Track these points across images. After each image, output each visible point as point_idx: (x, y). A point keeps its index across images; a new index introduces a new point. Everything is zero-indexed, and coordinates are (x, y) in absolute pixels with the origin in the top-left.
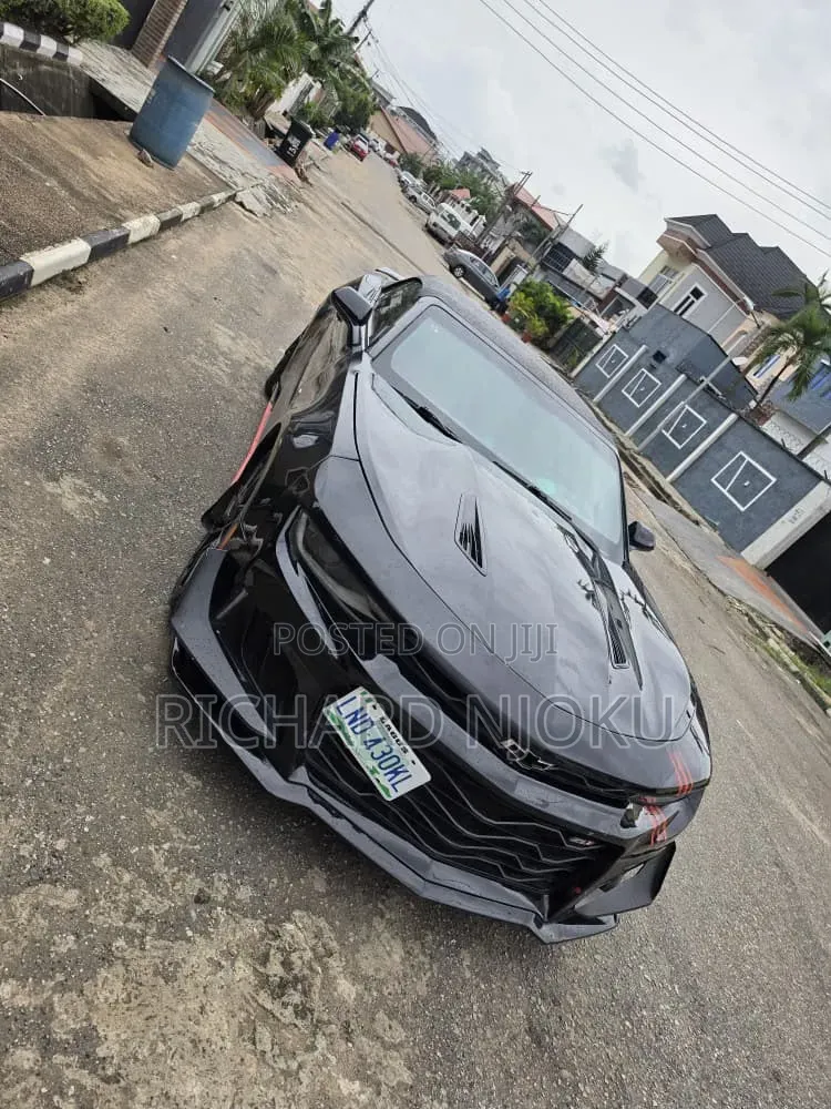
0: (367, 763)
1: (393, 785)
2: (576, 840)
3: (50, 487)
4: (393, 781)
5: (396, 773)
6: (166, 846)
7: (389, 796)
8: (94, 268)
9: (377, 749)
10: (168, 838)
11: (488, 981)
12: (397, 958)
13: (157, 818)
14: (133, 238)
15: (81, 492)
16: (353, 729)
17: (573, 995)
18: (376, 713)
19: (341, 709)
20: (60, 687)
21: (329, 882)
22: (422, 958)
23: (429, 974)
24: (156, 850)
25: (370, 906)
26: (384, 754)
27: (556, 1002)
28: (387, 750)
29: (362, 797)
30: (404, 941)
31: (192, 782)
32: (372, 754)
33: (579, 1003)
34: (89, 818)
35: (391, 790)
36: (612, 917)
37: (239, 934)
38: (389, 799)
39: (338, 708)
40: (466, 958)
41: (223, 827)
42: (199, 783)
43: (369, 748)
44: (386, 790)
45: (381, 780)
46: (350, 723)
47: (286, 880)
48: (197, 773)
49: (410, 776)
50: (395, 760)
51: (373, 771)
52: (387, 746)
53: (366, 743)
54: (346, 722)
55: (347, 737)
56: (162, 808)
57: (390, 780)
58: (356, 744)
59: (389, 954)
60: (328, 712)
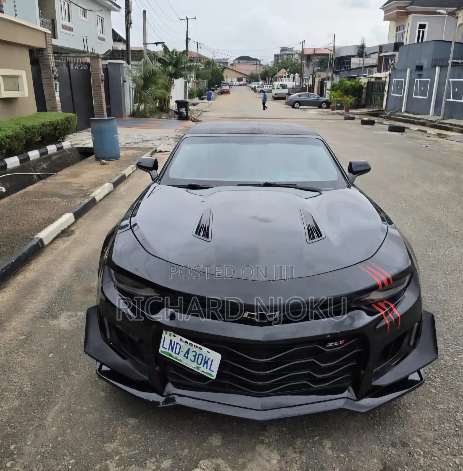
0: (193, 366)
1: (210, 370)
2: (330, 345)
4: (209, 367)
5: (206, 362)
6: (117, 458)
7: (213, 376)
9: (191, 355)
10: (117, 453)
11: (346, 451)
12: (274, 462)
13: (110, 447)
14: (98, 199)
16: (175, 353)
17: (420, 436)
18: (178, 338)
20: (57, 408)
21: (223, 439)
22: (293, 455)
23: (299, 463)
24: (111, 462)
25: (254, 440)
26: (195, 356)
27: (404, 445)
28: (194, 354)
29: (208, 384)
30: (279, 450)
31: (132, 421)
32: (191, 360)
33: (425, 440)
34: (71, 462)
35: (211, 373)
38: (214, 378)
39: (163, 347)
40: (328, 444)
41: (152, 436)
42: (137, 420)
43: (187, 358)
44: (210, 375)
45: (203, 370)
46: (172, 351)
47: (194, 447)
49: (212, 360)
50: (201, 356)
51: (198, 368)
52: (193, 351)
53: (184, 356)
54: (170, 352)
55: (176, 358)
56: (114, 440)
57: (207, 368)
58: (182, 359)
59: (269, 461)
60: (161, 351)
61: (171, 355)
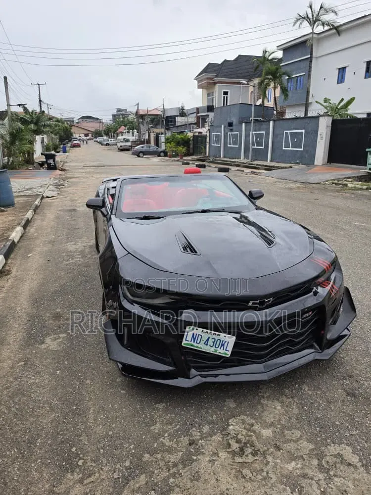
0: (210, 350)
1: (226, 350)
3: (43, 346)
4: (225, 348)
5: (223, 345)
6: (166, 435)
8: (10, 261)
9: (210, 342)
10: (164, 432)
11: (319, 389)
12: (279, 408)
13: (156, 428)
14: (16, 240)
15: (55, 339)
16: (196, 343)
17: (356, 369)
18: (199, 331)
19: (187, 339)
20: (91, 411)
21: (235, 401)
22: (288, 400)
23: (295, 404)
24: (164, 439)
25: (257, 397)
26: (214, 342)
27: (351, 377)
28: (213, 340)
29: (221, 363)
30: (277, 400)
31: (161, 406)
32: (210, 345)
33: (361, 371)
34: (132, 447)
35: (227, 352)
36: (346, 330)
37: (214, 444)
38: (229, 356)
39: (186, 340)
41: (183, 412)
42: (164, 404)
43: (207, 345)
44: (225, 354)
45: (220, 351)
46: (194, 342)
47: (219, 412)
48: (161, 402)
49: (228, 342)
50: (219, 341)
51: (216, 351)
52: (212, 339)
53: (205, 344)
54: (192, 342)
55: (197, 347)
56: (156, 423)
57: (223, 349)
58: (202, 347)
59: (275, 408)
60: (184, 344)
61: (192, 346)
